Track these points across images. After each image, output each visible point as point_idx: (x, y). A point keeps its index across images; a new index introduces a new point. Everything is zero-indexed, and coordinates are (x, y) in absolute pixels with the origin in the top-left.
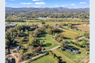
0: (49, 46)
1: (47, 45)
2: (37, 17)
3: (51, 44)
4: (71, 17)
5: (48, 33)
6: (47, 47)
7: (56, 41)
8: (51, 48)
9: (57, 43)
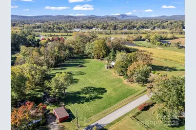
0: (96, 97)
1: (87, 96)
2: (70, 29)
3: (102, 91)
4: (148, 28)
5: (93, 55)
6: (86, 104)
7: (122, 77)
8: (105, 108)
9: (129, 84)
